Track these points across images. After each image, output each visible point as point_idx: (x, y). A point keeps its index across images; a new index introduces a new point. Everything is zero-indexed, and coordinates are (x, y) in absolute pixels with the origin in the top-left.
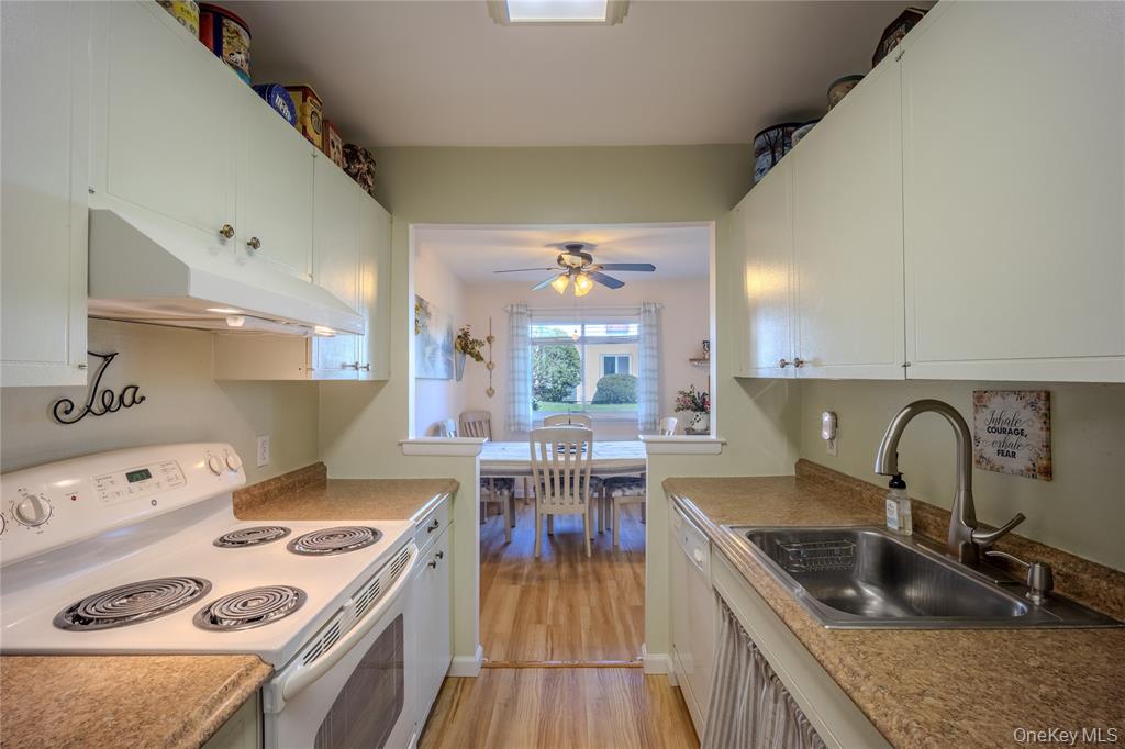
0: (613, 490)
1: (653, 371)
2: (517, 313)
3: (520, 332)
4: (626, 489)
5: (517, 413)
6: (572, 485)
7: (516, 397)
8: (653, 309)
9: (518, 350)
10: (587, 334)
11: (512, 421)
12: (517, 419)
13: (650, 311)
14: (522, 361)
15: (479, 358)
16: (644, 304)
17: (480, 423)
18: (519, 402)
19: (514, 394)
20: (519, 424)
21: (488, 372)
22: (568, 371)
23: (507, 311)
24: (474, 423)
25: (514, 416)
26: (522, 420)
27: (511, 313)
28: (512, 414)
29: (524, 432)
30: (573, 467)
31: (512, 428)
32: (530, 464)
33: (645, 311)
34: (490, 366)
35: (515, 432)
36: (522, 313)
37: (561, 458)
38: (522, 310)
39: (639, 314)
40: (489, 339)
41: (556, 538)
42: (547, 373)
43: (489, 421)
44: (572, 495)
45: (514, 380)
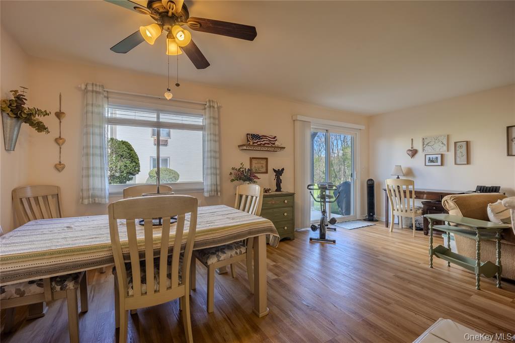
0: (208, 258)
1: (215, 152)
2: (93, 91)
3: (96, 110)
4: (220, 254)
5: (91, 187)
6: (170, 263)
7: (91, 172)
8: (216, 106)
9: (93, 126)
10: (161, 120)
11: (85, 194)
12: (91, 192)
13: (213, 107)
14: (97, 138)
15: (40, 127)
16: (209, 101)
17: (45, 198)
18: (93, 176)
19: (88, 168)
20: (93, 197)
21: (58, 147)
22: (131, 166)
23: (80, 89)
24: (36, 199)
25: (88, 190)
26: (97, 193)
27: (86, 91)
28: (85, 187)
29: (99, 204)
30: (171, 244)
31: (86, 202)
32: (109, 248)
33: (210, 107)
34: (59, 141)
35: (89, 204)
36: (97, 92)
37: (157, 234)
38: (98, 89)
39: (205, 109)
40: (59, 115)
41: (141, 318)
42: (116, 167)
43: (58, 194)
44: (169, 276)
45: (87, 154)
